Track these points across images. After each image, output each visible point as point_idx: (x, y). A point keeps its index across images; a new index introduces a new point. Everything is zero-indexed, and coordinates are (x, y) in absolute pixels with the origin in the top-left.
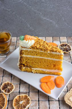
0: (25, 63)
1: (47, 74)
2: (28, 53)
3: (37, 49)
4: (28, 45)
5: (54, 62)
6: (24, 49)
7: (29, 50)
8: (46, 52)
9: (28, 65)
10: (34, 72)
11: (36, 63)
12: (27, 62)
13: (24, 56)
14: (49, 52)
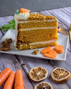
0: (23, 39)
1: (44, 47)
2: (26, 26)
3: (34, 19)
4: (25, 17)
5: (50, 32)
6: (22, 22)
7: (27, 22)
8: (42, 21)
9: (26, 41)
10: (32, 48)
11: (33, 36)
12: (25, 37)
14: (45, 21)
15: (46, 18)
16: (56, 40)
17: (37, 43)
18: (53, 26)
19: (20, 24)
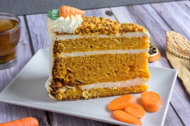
0: (66, 76)
1: (116, 95)
2: (73, 45)
3: (92, 31)
4: (71, 26)
5: (131, 60)
6: (63, 38)
7: (75, 37)
8: (111, 36)
9: (73, 81)
10: (87, 97)
11: (90, 69)
12: (70, 72)
13: (62, 55)
14: (118, 35)
15: (121, 28)
16: (145, 79)
17: (100, 86)
18: (138, 47)
19: (60, 42)
